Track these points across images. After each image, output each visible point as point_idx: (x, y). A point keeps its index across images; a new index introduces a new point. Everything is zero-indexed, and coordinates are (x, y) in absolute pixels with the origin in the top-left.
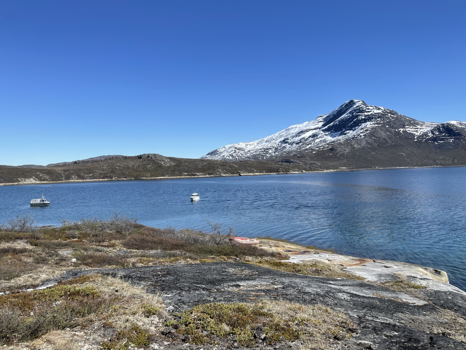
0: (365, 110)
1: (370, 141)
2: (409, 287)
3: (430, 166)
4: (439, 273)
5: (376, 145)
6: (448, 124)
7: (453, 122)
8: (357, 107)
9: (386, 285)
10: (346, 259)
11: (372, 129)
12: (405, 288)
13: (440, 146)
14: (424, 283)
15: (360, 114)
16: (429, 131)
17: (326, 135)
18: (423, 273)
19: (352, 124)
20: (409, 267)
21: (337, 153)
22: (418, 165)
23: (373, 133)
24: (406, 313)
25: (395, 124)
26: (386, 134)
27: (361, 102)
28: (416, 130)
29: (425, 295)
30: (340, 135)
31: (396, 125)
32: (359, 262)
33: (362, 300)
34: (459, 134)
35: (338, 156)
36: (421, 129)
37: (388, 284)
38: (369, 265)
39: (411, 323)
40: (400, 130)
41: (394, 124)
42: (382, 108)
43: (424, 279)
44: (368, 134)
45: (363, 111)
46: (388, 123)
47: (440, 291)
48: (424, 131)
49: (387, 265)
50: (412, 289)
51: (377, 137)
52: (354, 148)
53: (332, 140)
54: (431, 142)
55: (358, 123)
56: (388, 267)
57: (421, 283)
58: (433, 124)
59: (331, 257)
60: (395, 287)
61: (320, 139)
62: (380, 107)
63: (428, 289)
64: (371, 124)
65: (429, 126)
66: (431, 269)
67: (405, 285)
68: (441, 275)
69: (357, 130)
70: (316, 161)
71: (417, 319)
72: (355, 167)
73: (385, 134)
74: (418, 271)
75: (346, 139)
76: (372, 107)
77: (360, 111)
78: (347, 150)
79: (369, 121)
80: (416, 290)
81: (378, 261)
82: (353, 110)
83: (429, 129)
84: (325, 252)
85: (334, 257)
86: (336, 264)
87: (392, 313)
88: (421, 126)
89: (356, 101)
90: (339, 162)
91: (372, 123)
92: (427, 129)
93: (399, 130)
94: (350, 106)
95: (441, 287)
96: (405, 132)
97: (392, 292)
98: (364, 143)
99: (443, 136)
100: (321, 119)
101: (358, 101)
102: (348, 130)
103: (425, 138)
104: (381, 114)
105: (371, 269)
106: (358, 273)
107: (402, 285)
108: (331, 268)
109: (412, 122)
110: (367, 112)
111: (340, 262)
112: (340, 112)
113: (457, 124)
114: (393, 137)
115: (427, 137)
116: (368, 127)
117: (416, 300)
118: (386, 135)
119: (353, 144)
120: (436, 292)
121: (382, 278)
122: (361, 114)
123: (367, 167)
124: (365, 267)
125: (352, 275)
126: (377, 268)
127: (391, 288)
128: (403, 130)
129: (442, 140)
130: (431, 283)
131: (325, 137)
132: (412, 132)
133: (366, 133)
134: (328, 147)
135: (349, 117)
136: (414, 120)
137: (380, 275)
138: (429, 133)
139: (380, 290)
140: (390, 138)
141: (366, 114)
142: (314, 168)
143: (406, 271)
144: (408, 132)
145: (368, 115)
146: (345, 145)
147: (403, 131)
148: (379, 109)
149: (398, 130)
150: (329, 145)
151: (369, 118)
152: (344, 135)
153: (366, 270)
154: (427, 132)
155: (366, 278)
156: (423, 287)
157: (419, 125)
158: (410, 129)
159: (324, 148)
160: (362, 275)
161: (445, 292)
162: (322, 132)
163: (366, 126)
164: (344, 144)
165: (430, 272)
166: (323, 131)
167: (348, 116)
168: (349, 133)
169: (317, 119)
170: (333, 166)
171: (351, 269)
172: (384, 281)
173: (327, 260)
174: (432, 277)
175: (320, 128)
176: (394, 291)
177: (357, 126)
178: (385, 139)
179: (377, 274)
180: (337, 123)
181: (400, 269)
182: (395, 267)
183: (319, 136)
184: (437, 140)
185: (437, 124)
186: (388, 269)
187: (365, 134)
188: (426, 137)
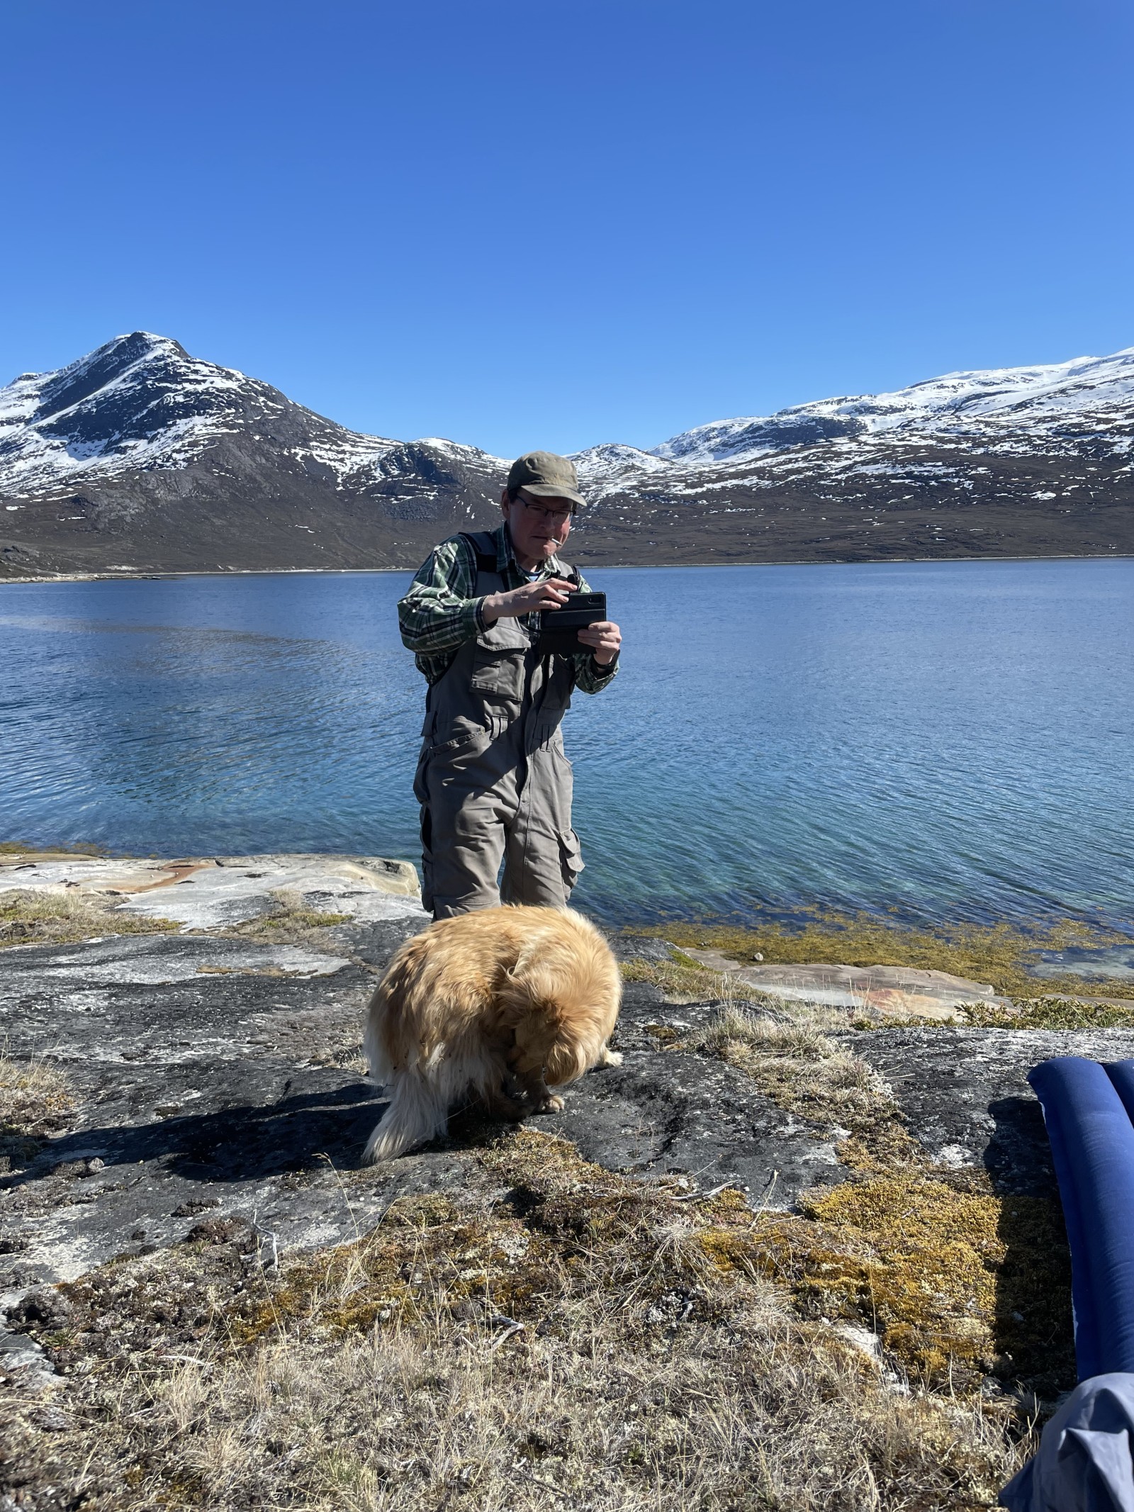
0: (185, 375)
1: (205, 480)
2: (308, 926)
3: (378, 567)
4: (395, 869)
5: (224, 494)
6: (421, 445)
7: (435, 443)
8: (157, 359)
9: (242, 931)
10: (130, 872)
11: (212, 440)
12: (296, 930)
13: (404, 509)
14: (348, 907)
15: (169, 385)
16: (374, 463)
17: (54, 448)
18: (354, 876)
19: (144, 417)
20: (316, 865)
21: (98, 516)
22: (347, 565)
23: (214, 453)
24: (277, 1009)
25: (279, 432)
26: (254, 461)
27: (169, 345)
28: (341, 456)
29: (347, 941)
30: (106, 451)
31: (283, 435)
32: (171, 875)
33: (148, 999)
34: (449, 479)
35: (101, 526)
36: (352, 454)
37: (248, 929)
38: (203, 877)
39: (287, 1035)
40: (296, 454)
41: (276, 433)
42: (240, 376)
43: (352, 893)
44: (197, 455)
45: (176, 377)
46: (260, 426)
47: (386, 922)
48: (362, 463)
49: (257, 869)
50: (316, 930)
51: (227, 471)
52: (155, 501)
53: (78, 470)
54: (381, 498)
55: (164, 417)
56: (259, 876)
57: (341, 909)
58: (385, 442)
59: (79, 872)
60: (270, 932)
61: (32, 462)
62: (232, 371)
63: (355, 922)
64: (206, 425)
65: (373, 448)
66: (376, 861)
67: (297, 921)
68: (400, 873)
69: (163, 440)
70: (20, 540)
71: (304, 1020)
72: (162, 565)
73: (252, 463)
74: (340, 873)
75: (128, 469)
76: (206, 365)
77: (167, 373)
78: (133, 508)
79: (199, 414)
80: (326, 930)
81: (232, 861)
82: (145, 369)
83: (374, 457)
84: (62, 856)
85: (85, 872)
86: (92, 892)
87: (233, 1019)
88: (353, 446)
89: (151, 337)
90: (109, 547)
91: (209, 421)
92: (371, 456)
93: (293, 451)
94: (133, 353)
95: (392, 911)
96: (308, 459)
97: (258, 950)
98: (187, 488)
99: (410, 481)
100: (29, 387)
101: (159, 338)
102: (131, 436)
103: (364, 484)
104: (237, 394)
105: (207, 889)
106: (163, 911)
107: (289, 924)
108: (71, 910)
109: (328, 431)
110: (190, 381)
111: (108, 885)
112: (100, 371)
113: (443, 449)
114: (277, 474)
115: (371, 482)
116: (197, 433)
117: (321, 960)
118: (254, 465)
119: (150, 487)
120: (376, 926)
121: (235, 913)
122: (173, 386)
123: (200, 567)
124: (188, 888)
125: (140, 919)
126: (226, 884)
127: (255, 939)
128: (303, 453)
129: (409, 491)
130: (366, 902)
131: (50, 456)
132: (328, 462)
133: (191, 452)
134: (63, 492)
135: (131, 392)
136: (333, 426)
137: (231, 905)
138: (375, 469)
139: (220, 953)
140: (267, 477)
141: (189, 387)
142: (15, 567)
143: (308, 880)
144: (319, 460)
145: (195, 393)
146: (124, 488)
147: (303, 457)
148: (229, 376)
149: (289, 452)
150: (68, 485)
151: (198, 405)
152: (118, 455)
153: (190, 895)
154: (369, 465)
155: (185, 923)
156: (343, 919)
157: (346, 441)
158: (323, 453)
159: (50, 494)
160: (176, 914)
161: (399, 923)
162: (37, 436)
163: (192, 428)
164: (120, 486)
165: (374, 870)
166: (40, 430)
167: (130, 388)
168: (134, 447)
169: (17, 386)
170: (87, 561)
171: (143, 901)
172: (240, 921)
173: (64, 884)
174: (378, 884)
175: (28, 422)
176: (263, 948)
177: (163, 426)
178: (252, 479)
179: (222, 904)
180: (90, 407)
181: (291, 877)
182: (280, 873)
183: (25, 451)
184: (395, 491)
185: (394, 443)
186: (259, 880)
187: (188, 455)
188: (368, 480)
